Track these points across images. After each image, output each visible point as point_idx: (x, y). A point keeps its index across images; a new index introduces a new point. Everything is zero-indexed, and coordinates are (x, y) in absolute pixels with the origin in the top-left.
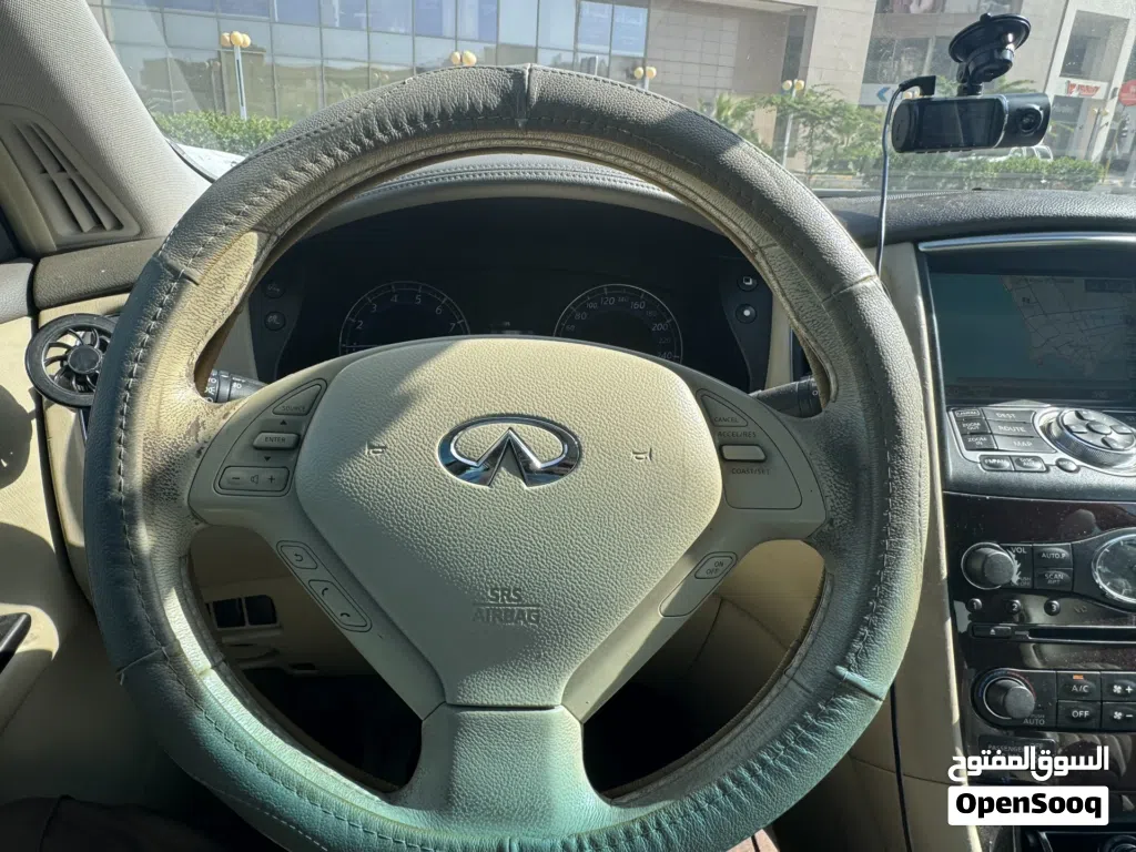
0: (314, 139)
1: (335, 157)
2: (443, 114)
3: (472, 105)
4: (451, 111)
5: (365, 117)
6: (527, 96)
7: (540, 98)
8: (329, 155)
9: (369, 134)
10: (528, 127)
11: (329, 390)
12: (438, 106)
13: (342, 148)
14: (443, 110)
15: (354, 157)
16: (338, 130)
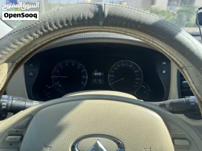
0: (25, 30)
1: (34, 37)
2: (73, 20)
3: (83, 17)
4: (75, 19)
5: (44, 22)
6: (103, 14)
7: (108, 15)
8: (31, 36)
9: (46, 28)
10: (104, 25)
11: (33, 119)
12: (71, 18)
13: (36, 33)
14: (73, 19)
15: (41, 36)
16: (34, 27)
